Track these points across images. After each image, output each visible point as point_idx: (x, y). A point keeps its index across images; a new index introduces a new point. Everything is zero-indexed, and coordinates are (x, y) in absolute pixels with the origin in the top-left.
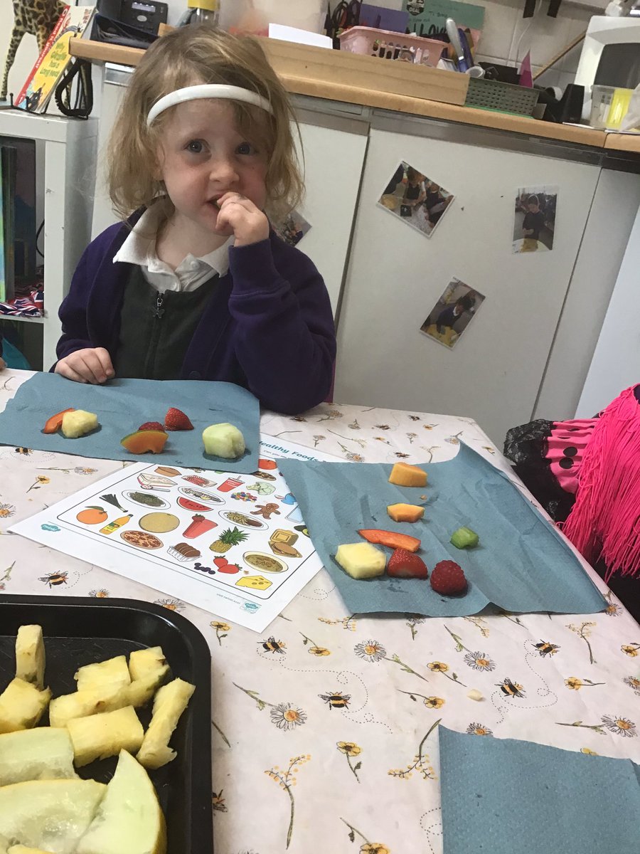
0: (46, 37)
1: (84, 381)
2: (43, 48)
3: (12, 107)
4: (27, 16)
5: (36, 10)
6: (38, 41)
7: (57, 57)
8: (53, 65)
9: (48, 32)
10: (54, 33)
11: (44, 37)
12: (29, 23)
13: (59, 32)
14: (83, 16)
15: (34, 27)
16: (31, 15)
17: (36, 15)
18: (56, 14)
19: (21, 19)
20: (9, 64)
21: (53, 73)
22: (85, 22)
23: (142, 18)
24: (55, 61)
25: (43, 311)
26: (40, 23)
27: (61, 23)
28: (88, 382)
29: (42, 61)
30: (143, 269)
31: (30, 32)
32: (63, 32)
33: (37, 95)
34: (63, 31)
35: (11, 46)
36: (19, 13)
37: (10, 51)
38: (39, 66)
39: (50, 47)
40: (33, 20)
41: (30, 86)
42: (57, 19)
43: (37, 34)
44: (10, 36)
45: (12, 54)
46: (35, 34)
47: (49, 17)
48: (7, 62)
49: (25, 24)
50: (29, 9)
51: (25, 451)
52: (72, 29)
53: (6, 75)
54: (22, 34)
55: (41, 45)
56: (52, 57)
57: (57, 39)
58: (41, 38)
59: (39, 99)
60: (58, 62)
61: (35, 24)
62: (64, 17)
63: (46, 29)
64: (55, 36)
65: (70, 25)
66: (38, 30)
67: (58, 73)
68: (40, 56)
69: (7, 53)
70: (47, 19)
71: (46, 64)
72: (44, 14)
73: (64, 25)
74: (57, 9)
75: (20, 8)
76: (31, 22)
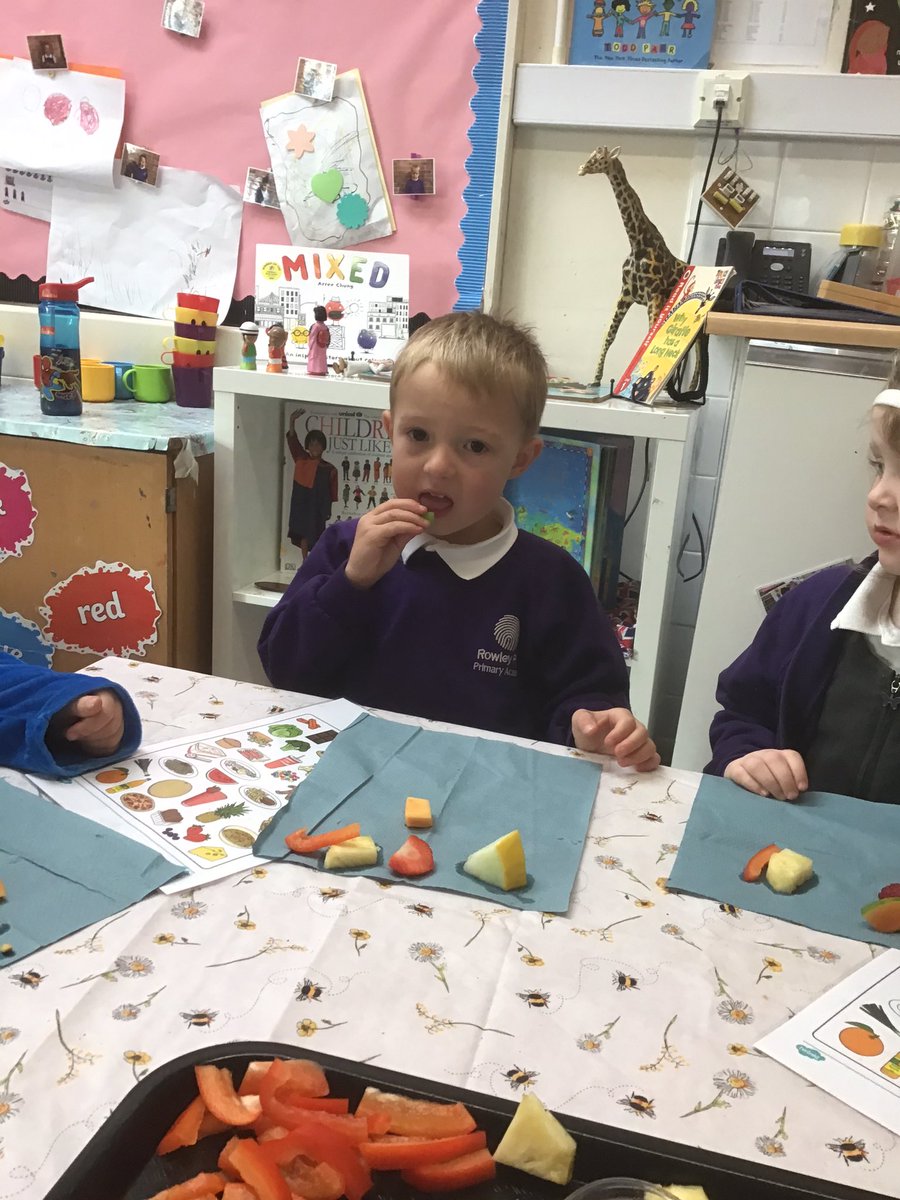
0: (661, 307)
1: (764, 793)
2: (655, 320)
3: (612, 396)
4: (638, 284)
5: (651, 275)
6: (649, 313)
7: (676, 332)
8: (671, 342)
9: (662, 300)
10: (671, 302)
11: (658, 307)
12: (640, 292)
13: (679, 300)
14: (715, 279)
15: (646, 296)
16: (645, 282)
17: (650, 282)
18: (674, 276)
19: (631, 289)
20: (609, 343)
21: (670, 353)
22: (718, 287)
23: (777, 267)
24: (671, 337)
25: (632, 652)
26: (654, 291)
27: (681, 289)
28: (770, 796)
29: (653, 337)
30: (873, 641)
31: (639, 303)
32: (684, 300)
33: (648, 380)
34: (684, 298)
35: (614, 321)
36: (630, 281)
37: (612, 327)
38: (649, 344)
39: (665, 319)
40: (646, 289)
41: (637, 369)
42: (674, 283)
43: (649, 304)
44: (615, 309)
45: (614, 329)
46: (646, 304)
47: (665, 282)
48: (607, 340)
49: (634, 296)
50: (643, 275)
51: (732, 910)
52: (698, 295)
53: (604, 356)
54: (628, 305)
55: (653, 318)
56: (668, 332)
57: (675, 309)
58: (654, 309)
59: (649, 386)
60: (677, 338)
61: (648, 292)
62: (685, 281)
63: (660, 296)
64: (672, 305)
65: (695, 290)
66: (650, 299)
67: (677, 352)
68: (651, 330)
69: (608, 329)
70: (663, 285)
71: (659, 341)
72: (661, 280)
73: (685, 290)
74: (675, 271)
75: (631, 276)
76: (642, 290)
